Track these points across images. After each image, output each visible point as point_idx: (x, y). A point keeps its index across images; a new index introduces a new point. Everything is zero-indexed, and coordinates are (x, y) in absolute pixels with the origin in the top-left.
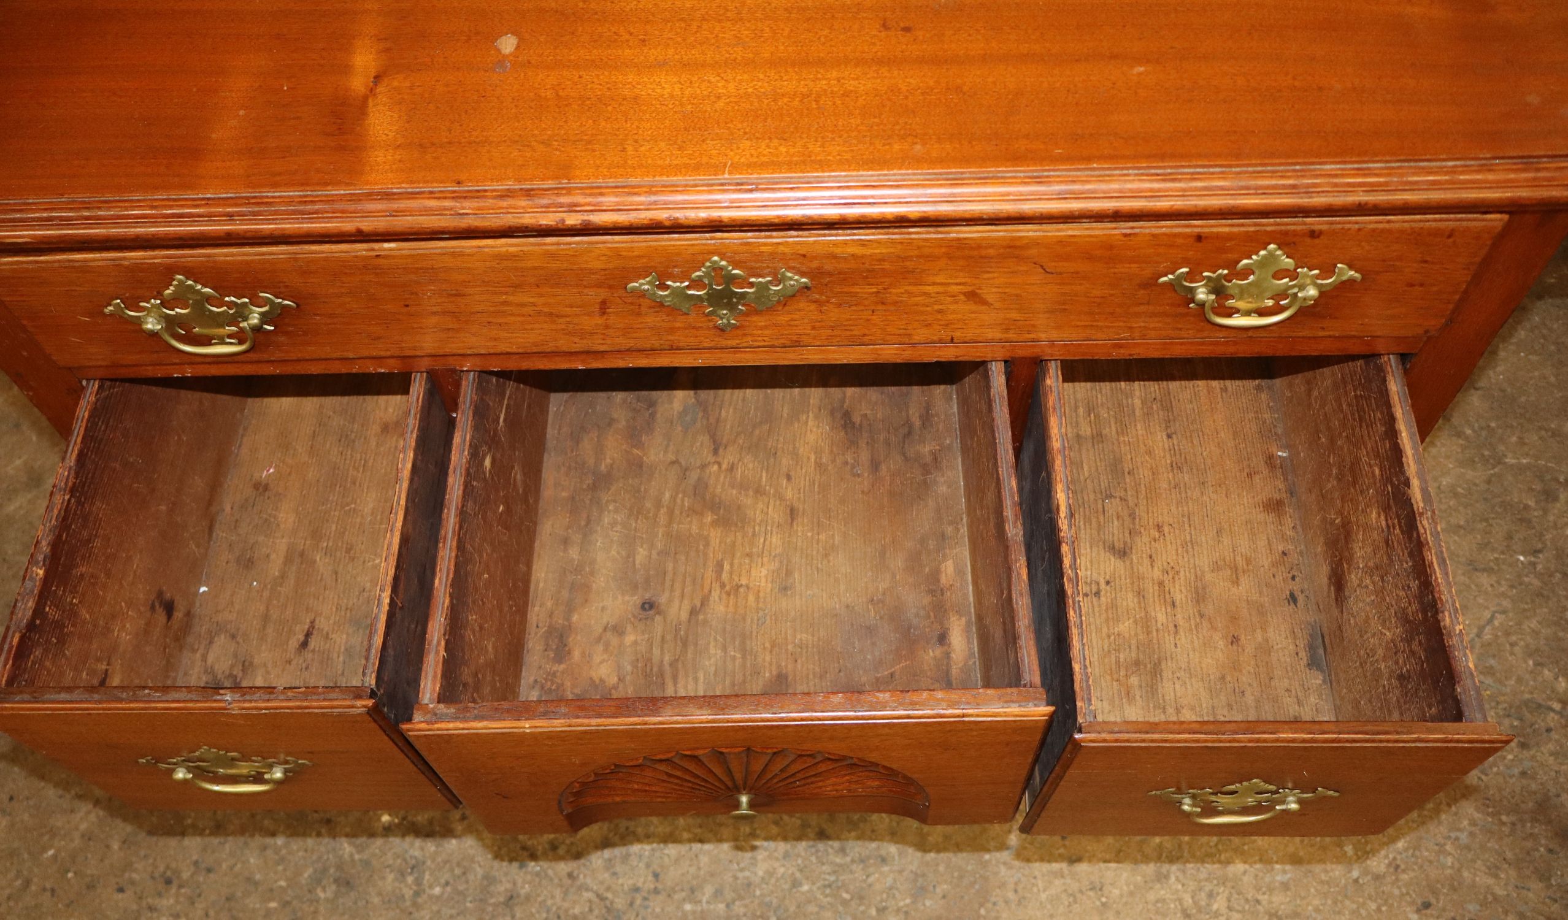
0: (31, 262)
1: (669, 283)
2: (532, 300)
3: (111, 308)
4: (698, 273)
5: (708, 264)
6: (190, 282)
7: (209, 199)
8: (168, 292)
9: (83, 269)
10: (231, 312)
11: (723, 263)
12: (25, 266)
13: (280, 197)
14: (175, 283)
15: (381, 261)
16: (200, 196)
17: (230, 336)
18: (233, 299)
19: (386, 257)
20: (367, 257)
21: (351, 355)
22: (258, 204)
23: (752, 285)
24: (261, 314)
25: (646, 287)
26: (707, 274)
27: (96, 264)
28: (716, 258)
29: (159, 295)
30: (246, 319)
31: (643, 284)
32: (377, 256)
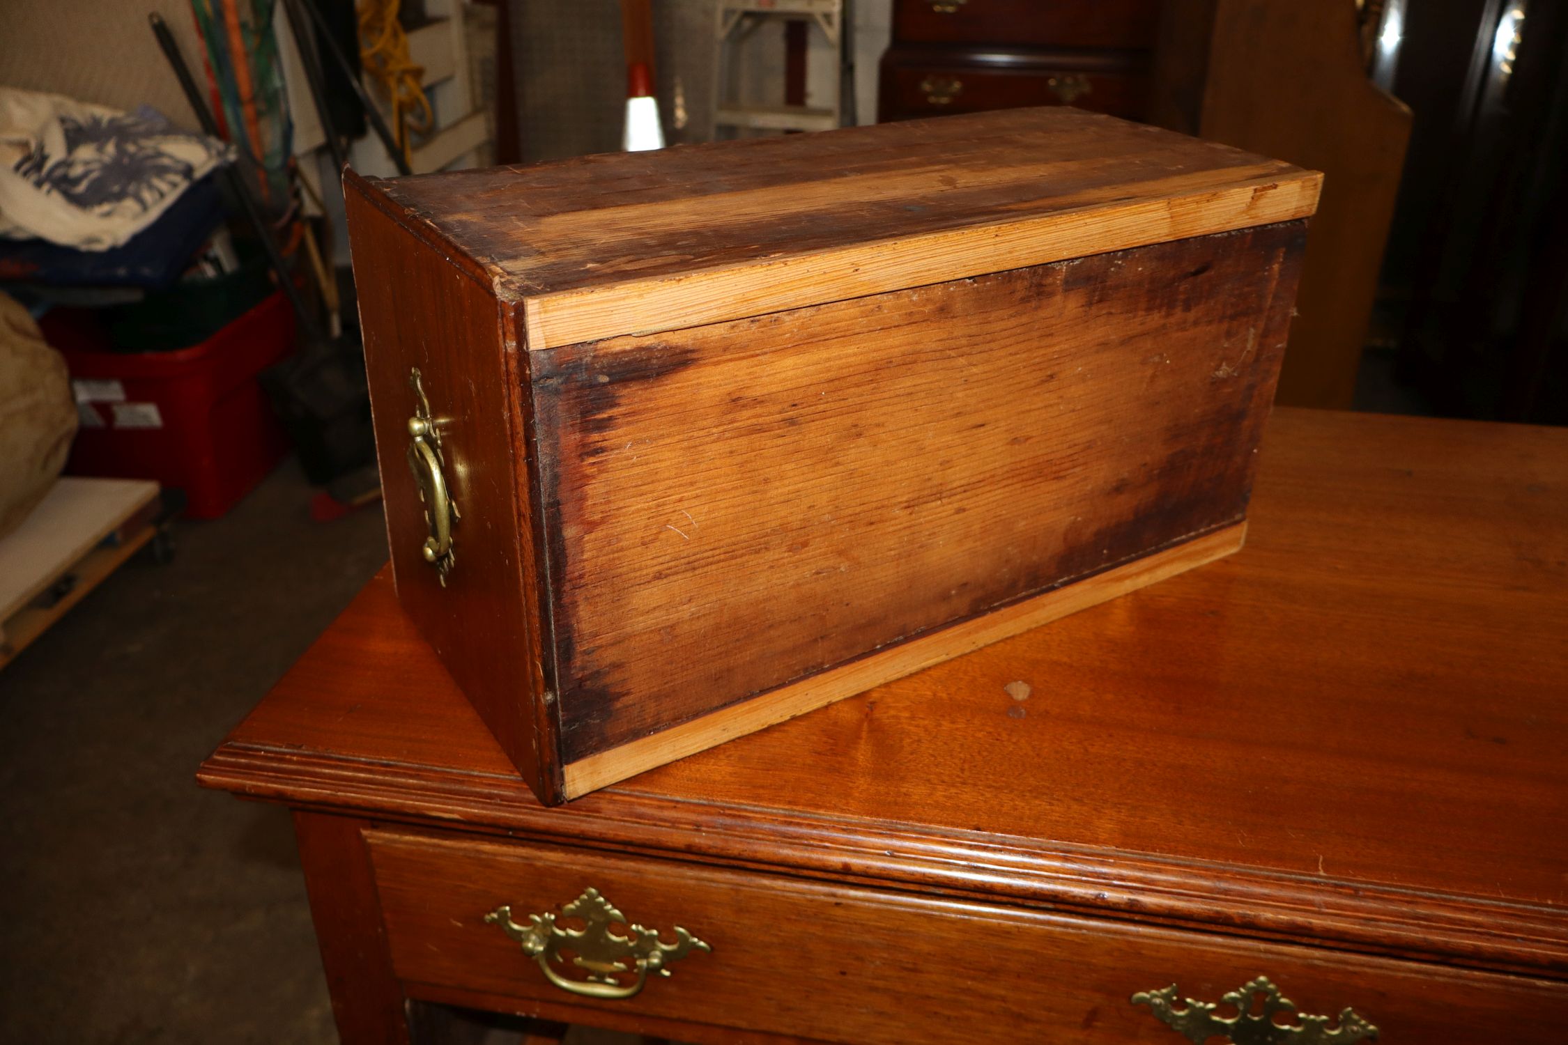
0: (434, 846)
1: (1189, 1000)
2: (1003, 993)
3: (495, 915)
4: (1233, 994)
5: (1251, 984)
6: (601, 899)
7: (678, 802)
8: (571, 906)
9: (489, 864)
10: (631, 944)
11: (1272, 986)
12: (424, 848)
13: (760, 813)
14: (584, 897)
15: (839, 912)
16: (668, 797)
17: (612, 975)
18: (640, 928)
19: (848, 907)
20: (824, 904)
21: (743, 1024)
22: (734, 816)
23: (1298, 1022)
24: (664, 953)
25: (1158, 1001)
26: (1244, 998)
27: (505, 859)
28: (1262, 978)
29: (557, 909)
30: (646, 956)
31: (1156, 996)
32: (837, 904)
